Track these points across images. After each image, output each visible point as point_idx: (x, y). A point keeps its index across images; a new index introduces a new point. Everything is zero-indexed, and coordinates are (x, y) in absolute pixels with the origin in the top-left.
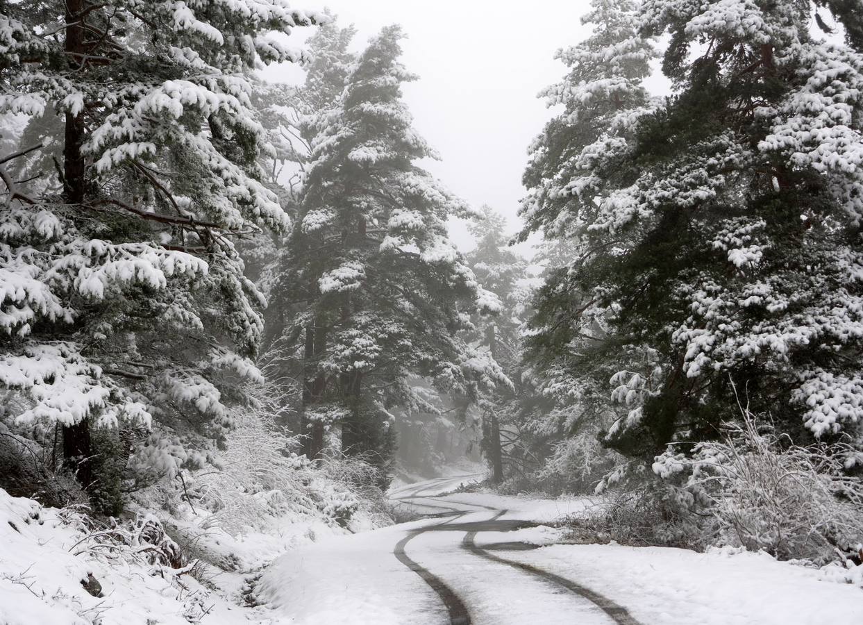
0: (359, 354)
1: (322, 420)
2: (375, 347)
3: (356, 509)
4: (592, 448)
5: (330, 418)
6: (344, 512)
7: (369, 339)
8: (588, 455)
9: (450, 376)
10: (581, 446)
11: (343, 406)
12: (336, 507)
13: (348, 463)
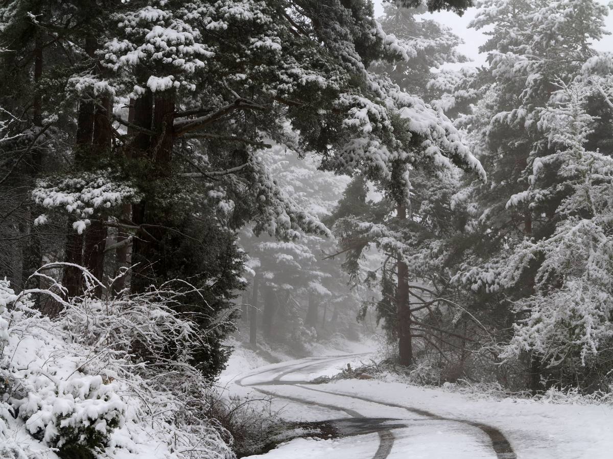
0: (159, 61)
1: (70, 208)
2: (199, 47)
3: (114, 423)
4: (597, 308)
5: (88, 204)
6: (81, 430)
7: (184, 30)
8: (590, 320)
9: (362, 124)
10: (577, 304)
11: (118, 180)
12: (60, 417)
13: (125, 307)
